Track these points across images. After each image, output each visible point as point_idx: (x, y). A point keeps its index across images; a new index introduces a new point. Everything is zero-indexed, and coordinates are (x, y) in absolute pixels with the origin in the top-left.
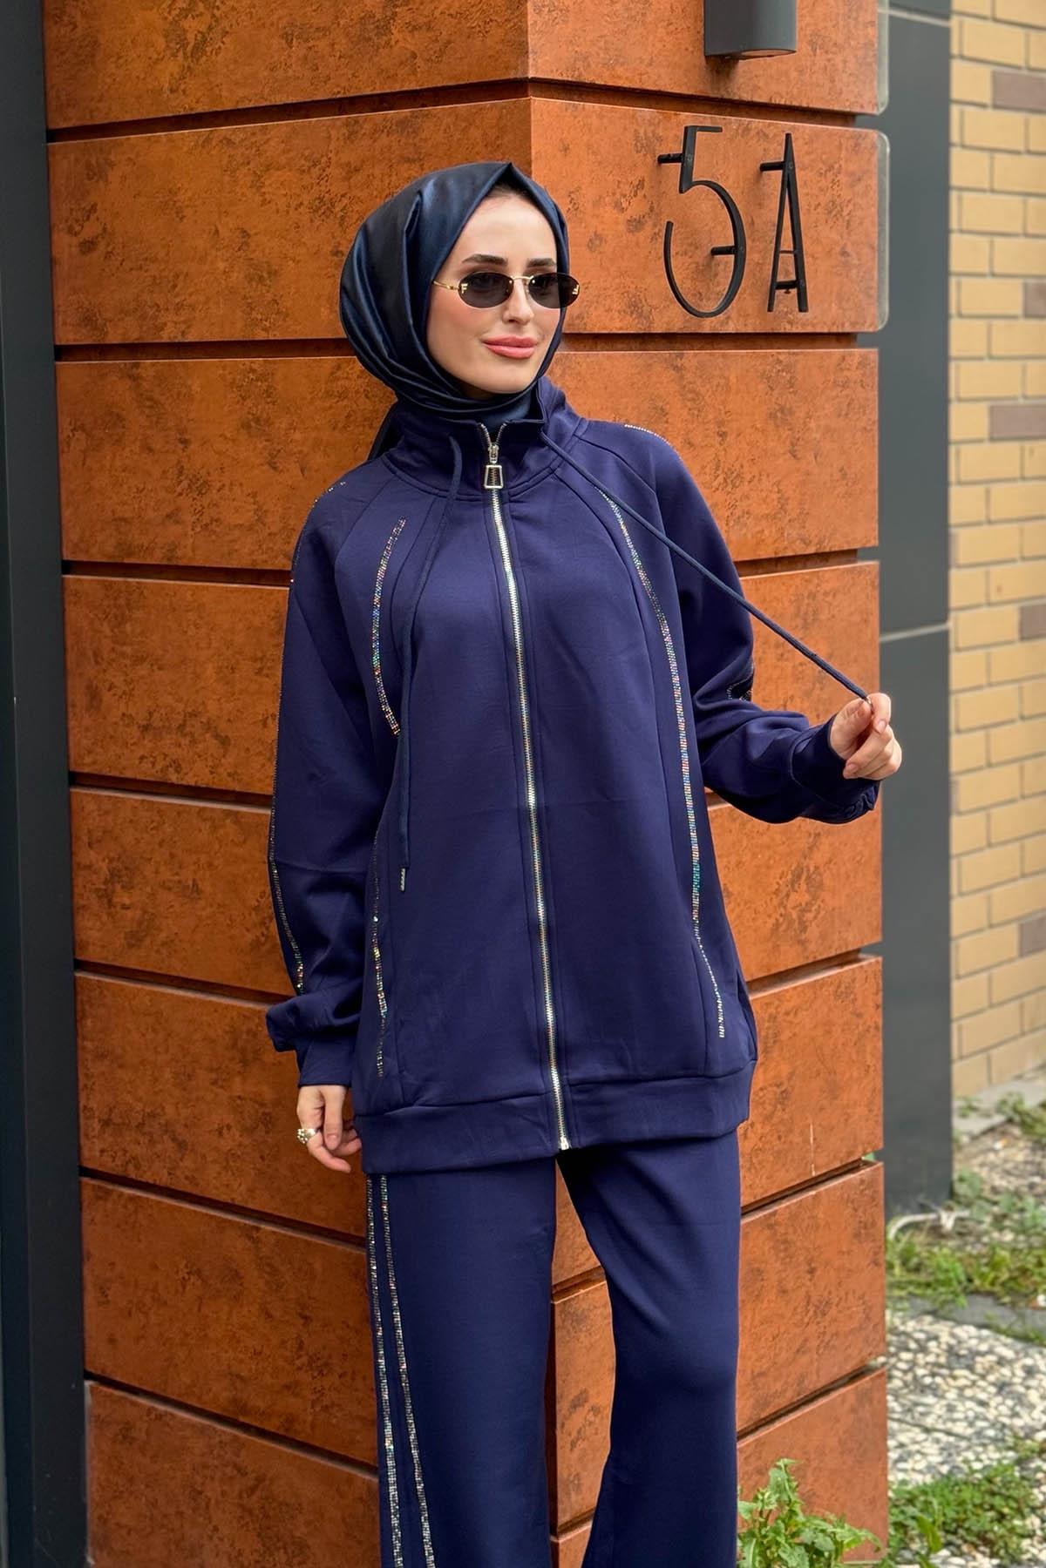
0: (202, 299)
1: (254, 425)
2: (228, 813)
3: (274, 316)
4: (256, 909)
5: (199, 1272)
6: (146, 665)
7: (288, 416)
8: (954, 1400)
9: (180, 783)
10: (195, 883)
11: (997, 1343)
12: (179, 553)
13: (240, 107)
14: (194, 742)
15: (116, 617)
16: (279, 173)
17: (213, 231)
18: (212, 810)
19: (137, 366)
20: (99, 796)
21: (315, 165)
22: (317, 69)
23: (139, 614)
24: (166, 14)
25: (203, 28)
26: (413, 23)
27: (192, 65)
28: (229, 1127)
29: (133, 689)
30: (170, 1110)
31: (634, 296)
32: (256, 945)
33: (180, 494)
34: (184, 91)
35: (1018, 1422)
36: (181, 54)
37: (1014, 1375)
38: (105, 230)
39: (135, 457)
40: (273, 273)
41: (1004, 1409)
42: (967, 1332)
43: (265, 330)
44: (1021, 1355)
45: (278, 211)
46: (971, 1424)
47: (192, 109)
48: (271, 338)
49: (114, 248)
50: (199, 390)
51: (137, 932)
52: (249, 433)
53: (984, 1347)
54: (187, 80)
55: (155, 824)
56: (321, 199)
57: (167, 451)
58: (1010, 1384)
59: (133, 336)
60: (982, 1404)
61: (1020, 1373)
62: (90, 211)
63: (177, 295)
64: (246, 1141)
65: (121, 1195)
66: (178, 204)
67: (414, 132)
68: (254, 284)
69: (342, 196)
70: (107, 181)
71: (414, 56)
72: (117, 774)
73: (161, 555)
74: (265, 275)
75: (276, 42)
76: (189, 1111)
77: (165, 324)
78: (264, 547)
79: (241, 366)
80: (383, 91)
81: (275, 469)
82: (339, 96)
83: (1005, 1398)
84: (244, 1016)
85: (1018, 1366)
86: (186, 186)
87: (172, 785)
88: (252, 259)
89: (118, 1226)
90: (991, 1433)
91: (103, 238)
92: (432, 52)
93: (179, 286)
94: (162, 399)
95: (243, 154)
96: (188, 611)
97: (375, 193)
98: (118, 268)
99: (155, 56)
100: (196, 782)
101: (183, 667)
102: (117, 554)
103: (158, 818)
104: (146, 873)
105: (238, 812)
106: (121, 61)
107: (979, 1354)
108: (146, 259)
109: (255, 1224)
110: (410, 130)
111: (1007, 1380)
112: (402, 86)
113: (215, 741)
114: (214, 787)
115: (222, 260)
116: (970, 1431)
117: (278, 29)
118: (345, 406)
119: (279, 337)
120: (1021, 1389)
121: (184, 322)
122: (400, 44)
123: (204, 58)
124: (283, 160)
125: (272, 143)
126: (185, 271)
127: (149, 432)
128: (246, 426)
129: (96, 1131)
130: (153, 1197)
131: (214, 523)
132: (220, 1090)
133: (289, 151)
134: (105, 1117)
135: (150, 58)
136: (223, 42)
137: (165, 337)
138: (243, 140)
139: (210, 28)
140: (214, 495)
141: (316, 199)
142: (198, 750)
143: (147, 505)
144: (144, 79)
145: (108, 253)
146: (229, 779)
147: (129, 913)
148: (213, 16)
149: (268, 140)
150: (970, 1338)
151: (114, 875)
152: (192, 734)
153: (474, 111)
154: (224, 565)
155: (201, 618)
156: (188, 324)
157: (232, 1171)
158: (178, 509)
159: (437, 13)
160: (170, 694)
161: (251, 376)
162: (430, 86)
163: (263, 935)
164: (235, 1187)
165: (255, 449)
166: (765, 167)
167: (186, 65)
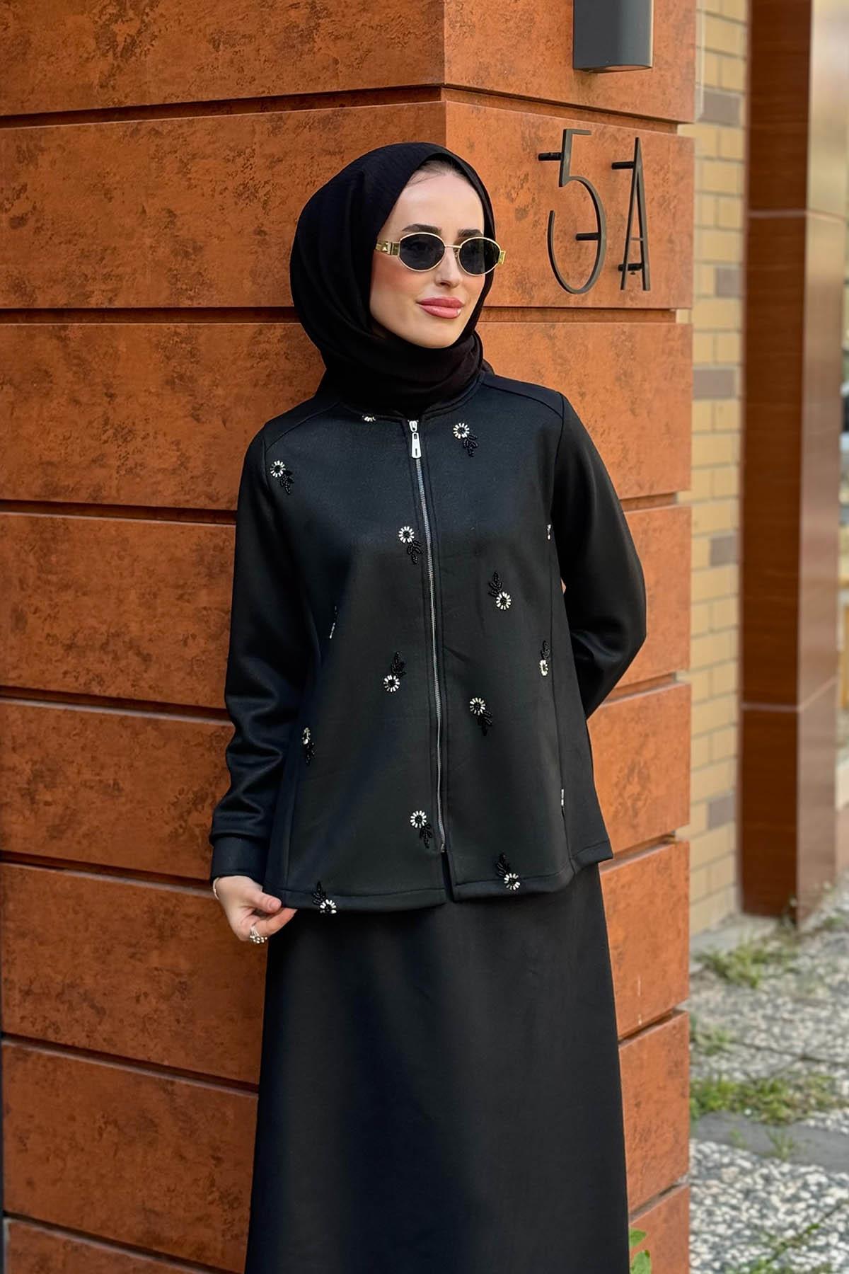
0: (129, 270)
1: (179, 382)
2: (149, 721)
3: (198, 286)
4: (174, 804)
5: (115, 1123)
6: (71, 592)
7: (211, 374)
8: (710, 1206)
9: (103, 694)
10: (116, 783)
11: (736, 1157)
12: (104, 493)
13: (167, 103)
14: (116, 658)
15: (41, 549)
16: (204, 161)
17: (140, 210)
18: (134, 718)
19: (65, 328)
20: (24, 706)
21: (239, 155)
22: (243, 70)
23: (65, 546)
24: (96, 19)
25: (133, 32)
26: (335, 33)
27: (122, 65)
28: (146, 995)
29: (58, 612)
30: (89, 981)
31: (521, 274)
32: (174, 835)
33: (106, 442)
34: (114, 88)
35: (768, 1223)
36: (111, 54)
37: (755, 1183)
38: (34, 208)
39: (62, 408)
40: (198, 250)
41: (753, 1212)
42: (710, 1147)
43: (191, 298)
44: (758, 1166)
45: (203, 195)
46: (730, 1226)
47: (120, 102)
48: (195, 305)
49: (43, 225)
50: (125, 350)
51: (59, 825)
52: (173, 389)
53: (726, 1160)
54: (116, 77)
55: (77, 731)
56: (245, 185)
57: (93, 404)
58: (755, 1191)
59: (61, 302)
60: (734, 1208)
61: (760, 1181)
62: (20, 191)
63: (105, 267)
64: (164, 1007)
65: (40, 1056)
66: (107, 186)
67: (335, 128)
68: (179, 258)
69: (266, 183)
70: (37, 164)
71: (336, 62)
72: (42, 687)
73: (87, 496)
74: (190, 250)
75: (205, 46)
76: (108, 981)
77: (93, 292)
78: (187, 488)
79: (166, 329)
80: (306, 92)
81: (198, 420)
82: (263, 95)
83: (753, 1203)
84: (162, 898)
85: (757, 1176)
86: (114, 170)
87: (95, 697)
88: (177, 236)
89: (37, 1083)
90: (748, 1233)
91: (32, 214)
92: (353, 59)
93: (106, 260)
94: (89, 358)
95: (170, 144)
96: (111, 544)
97: (298, 181)
98: (47, 242)
99: (85, 55)
100: (119, 694)
101: (107, 593)
102: (43, 494)
103: (80, 726)
104: (68, 773)
105: (157, 721)
106: (53, 59)
107: (723, 1166)
108: (75, 234)
109: (170, 1079)
110: (332, 127)
111: (750, 1187)
112: (325, 88)
113: (136, 658)
114: (136, 698)
115: (149, 237)
116: (730, 1232)
117: (205, 36)
118: (267, 366)
119: (204, 304)
120: (763, 1195)
121: (111, 291)
122: (322, 51)
123: (134, 58)
124: (209, 150)
125: (198, 135)
126: (113, 246)
127: (76, 387)
128: (170, 382)
129: (17, 1002)
130: (71, 1057)
131: (139, 468)
132: (138, 963)
133: (214, 143)
134: (26, 988)
135: (81, 57)
136: (152, 45)
137: (93, 303)
138: (170, 132)
139: (139, 32)
140: (138, 442)
141: (240, 184)
142: (121, 666)
143: (73, 451)
144: (75, 75)
145: (38, 228)
146: (151, 691)
147: (52, 809)
148: (143, 21)
149: (195, 132)
150: (713, 1152)
151: (37, 776)
152: (115, 652)
153: (392, 111)
154: (148, 504)
155: (125, 550)
156: (116, 293)
157: (149, 1033)
158: (103, 456)
159: (359, 25)
160: (95, 617)
161: (176, 339)
162: (351, 88)
163: (181, 826)
164: (152, 1046)
165: (178, 404)
166: (616, 166)
167: (116, 65)
